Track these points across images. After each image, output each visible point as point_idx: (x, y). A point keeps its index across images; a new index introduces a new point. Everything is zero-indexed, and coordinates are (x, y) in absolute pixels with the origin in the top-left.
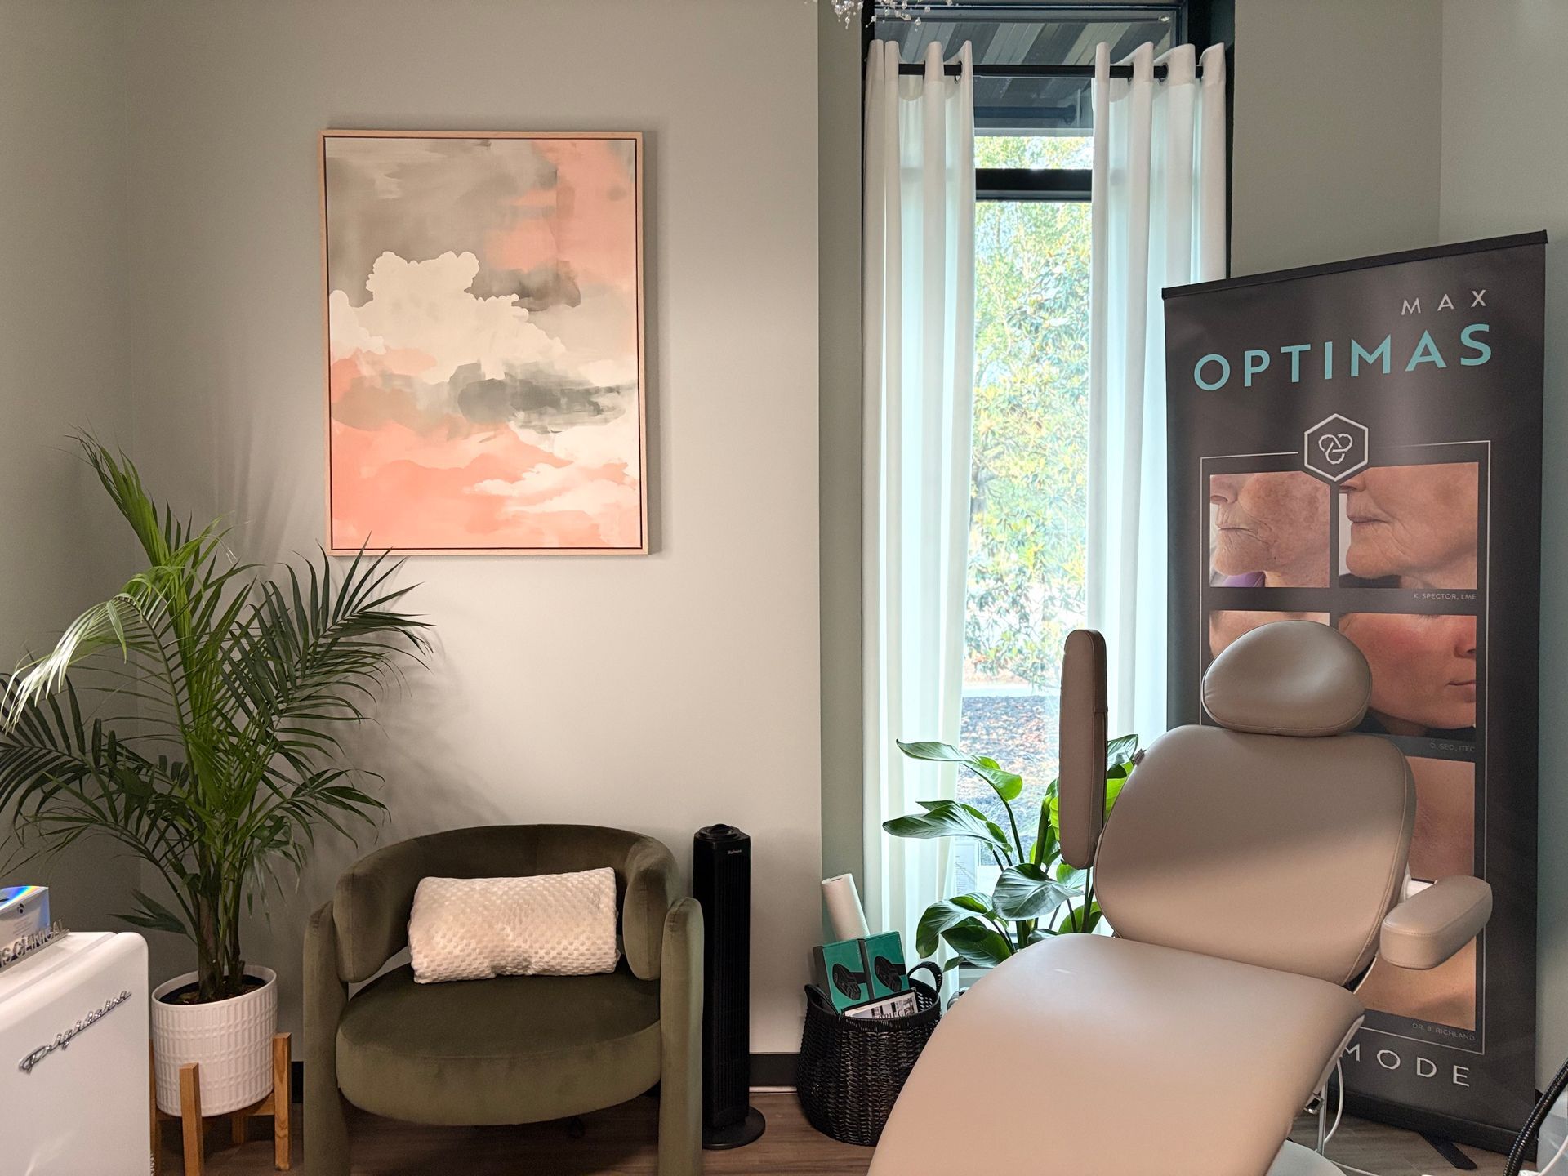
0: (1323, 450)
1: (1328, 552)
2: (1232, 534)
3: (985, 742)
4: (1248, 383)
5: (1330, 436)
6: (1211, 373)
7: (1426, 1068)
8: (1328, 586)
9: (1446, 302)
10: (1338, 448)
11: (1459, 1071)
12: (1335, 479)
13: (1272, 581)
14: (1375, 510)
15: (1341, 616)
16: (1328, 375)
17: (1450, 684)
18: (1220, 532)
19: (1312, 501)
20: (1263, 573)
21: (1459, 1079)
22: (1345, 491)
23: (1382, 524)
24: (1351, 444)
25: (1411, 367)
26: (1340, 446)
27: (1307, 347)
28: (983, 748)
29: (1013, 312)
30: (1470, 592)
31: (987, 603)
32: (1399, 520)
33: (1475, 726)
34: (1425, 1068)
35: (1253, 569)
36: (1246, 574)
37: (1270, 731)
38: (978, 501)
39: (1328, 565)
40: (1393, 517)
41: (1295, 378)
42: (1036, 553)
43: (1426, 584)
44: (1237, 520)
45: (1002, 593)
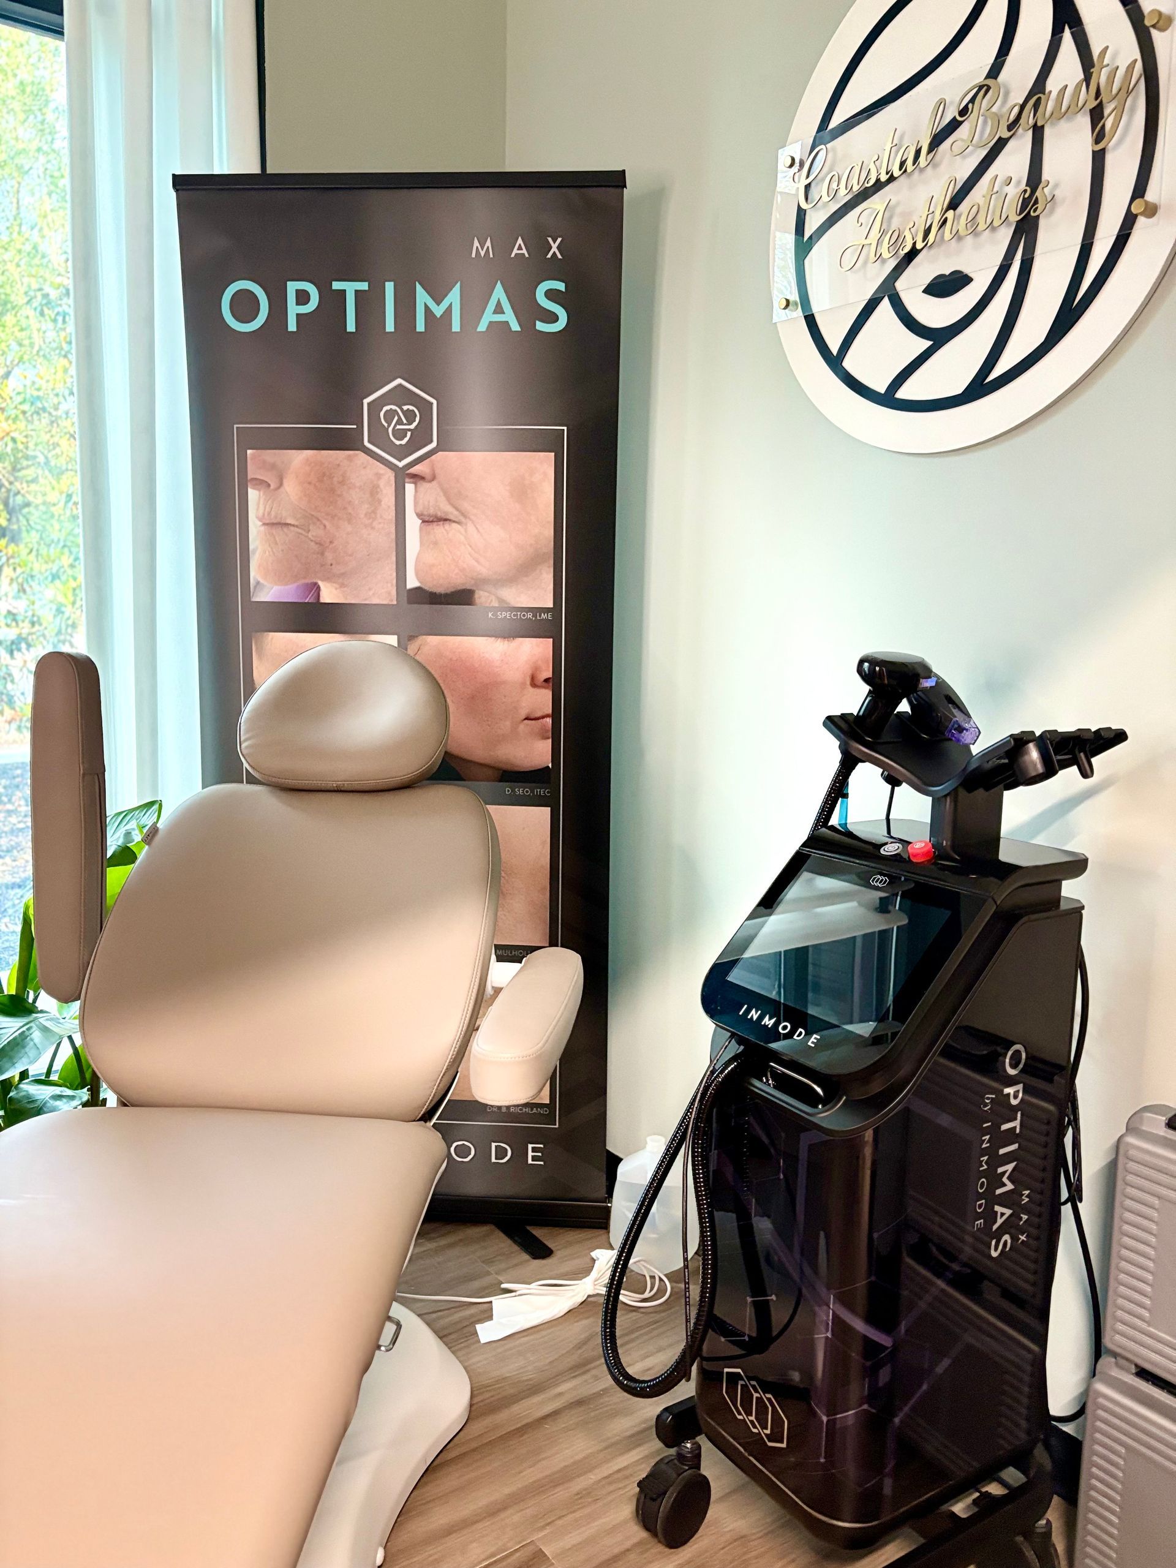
0: (386, 425)
1: (394, 559)
2: (278, 532)
3: (23, 814)
4: (292, 326)
5: (394, 407)
6: (245, 306)
7: (501, 1153)
8: (395, 603)
9: (520, 249)
10: (402, 424)
11: (534, 1150)
12: (401, 464)
13: (329, 594)
14: (446, 509)
15: (409, 640)
16: (390, 327)
17: (527, 719)
18: (262, 528)
19: (374, 491)
20: (316, 584)
21: (534, 1158)
22: (412, 480)
23: (454, 525)
24: (418, 419)
25: (482, 327)
26: (405, 421)
27: (364, 286)
28: (19, 822)
29: (32, 293)
30: (546, 610)
31: (19, 650)
32: (473, 522)
33: (550, 765)
34: (499, 1152)
35: (305, 578)
36: (295, 585)
37: (328, 788)
38: (12, 531)
39: (395, 574)
40: (465, 516)
41: (351, 327)
42: (74, 590)
43: (501, 600)
44: (284, 514)
45: (41, 639)
